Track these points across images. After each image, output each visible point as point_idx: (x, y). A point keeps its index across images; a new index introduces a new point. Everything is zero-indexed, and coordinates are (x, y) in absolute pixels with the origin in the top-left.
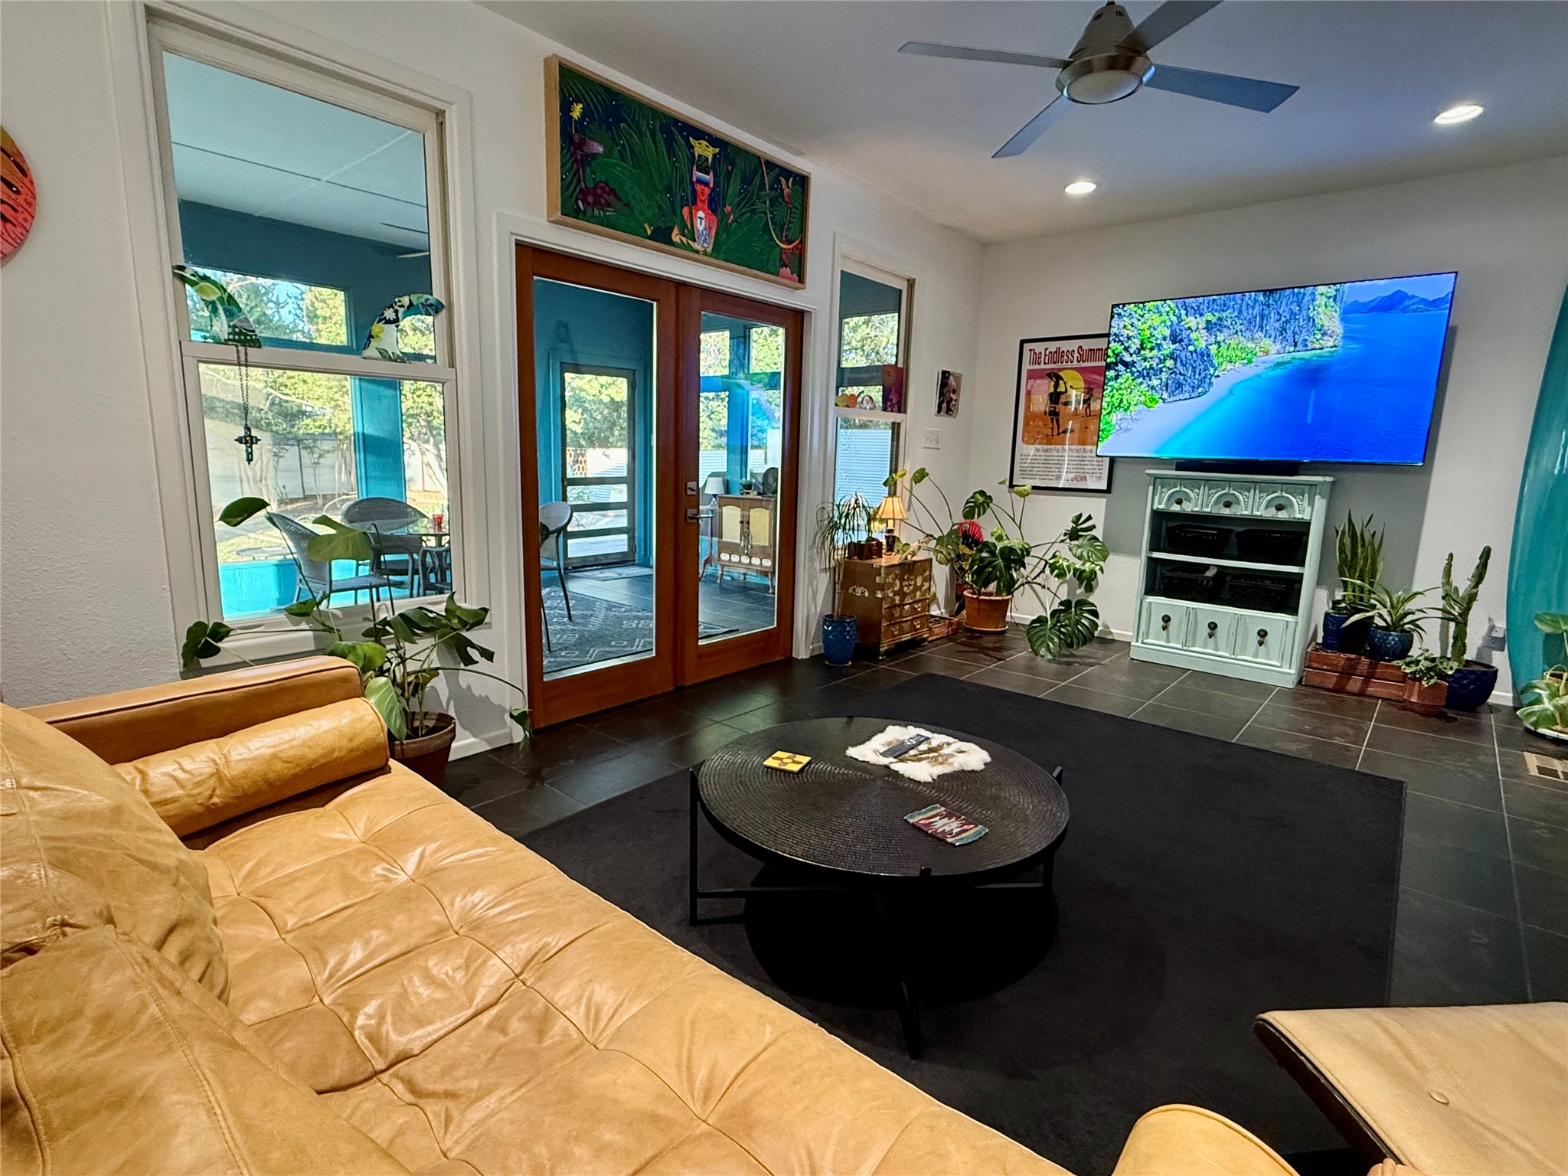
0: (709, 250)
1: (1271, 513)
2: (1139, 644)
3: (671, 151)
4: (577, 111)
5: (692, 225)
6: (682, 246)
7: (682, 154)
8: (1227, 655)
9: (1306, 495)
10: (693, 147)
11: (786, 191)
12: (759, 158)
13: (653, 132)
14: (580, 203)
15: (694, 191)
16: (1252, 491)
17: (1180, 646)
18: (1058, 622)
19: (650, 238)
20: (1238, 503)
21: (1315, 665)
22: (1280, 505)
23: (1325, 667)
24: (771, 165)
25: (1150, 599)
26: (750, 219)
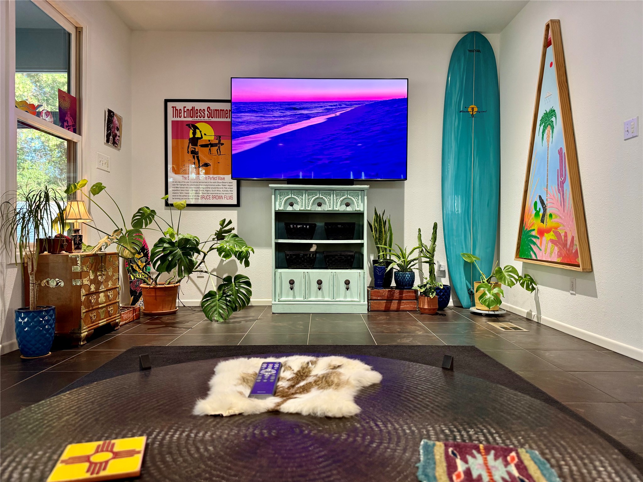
1: (342, 208)
2: (277, 302)
8: (329, 299)
9: (360, 197)
16: (332, 196)
17: (302, 299)
18: (224, 293)
20: (325, 204)
21: (374, 298)
22: (347, 203)
23: (379, 298)
25: (280, 270)
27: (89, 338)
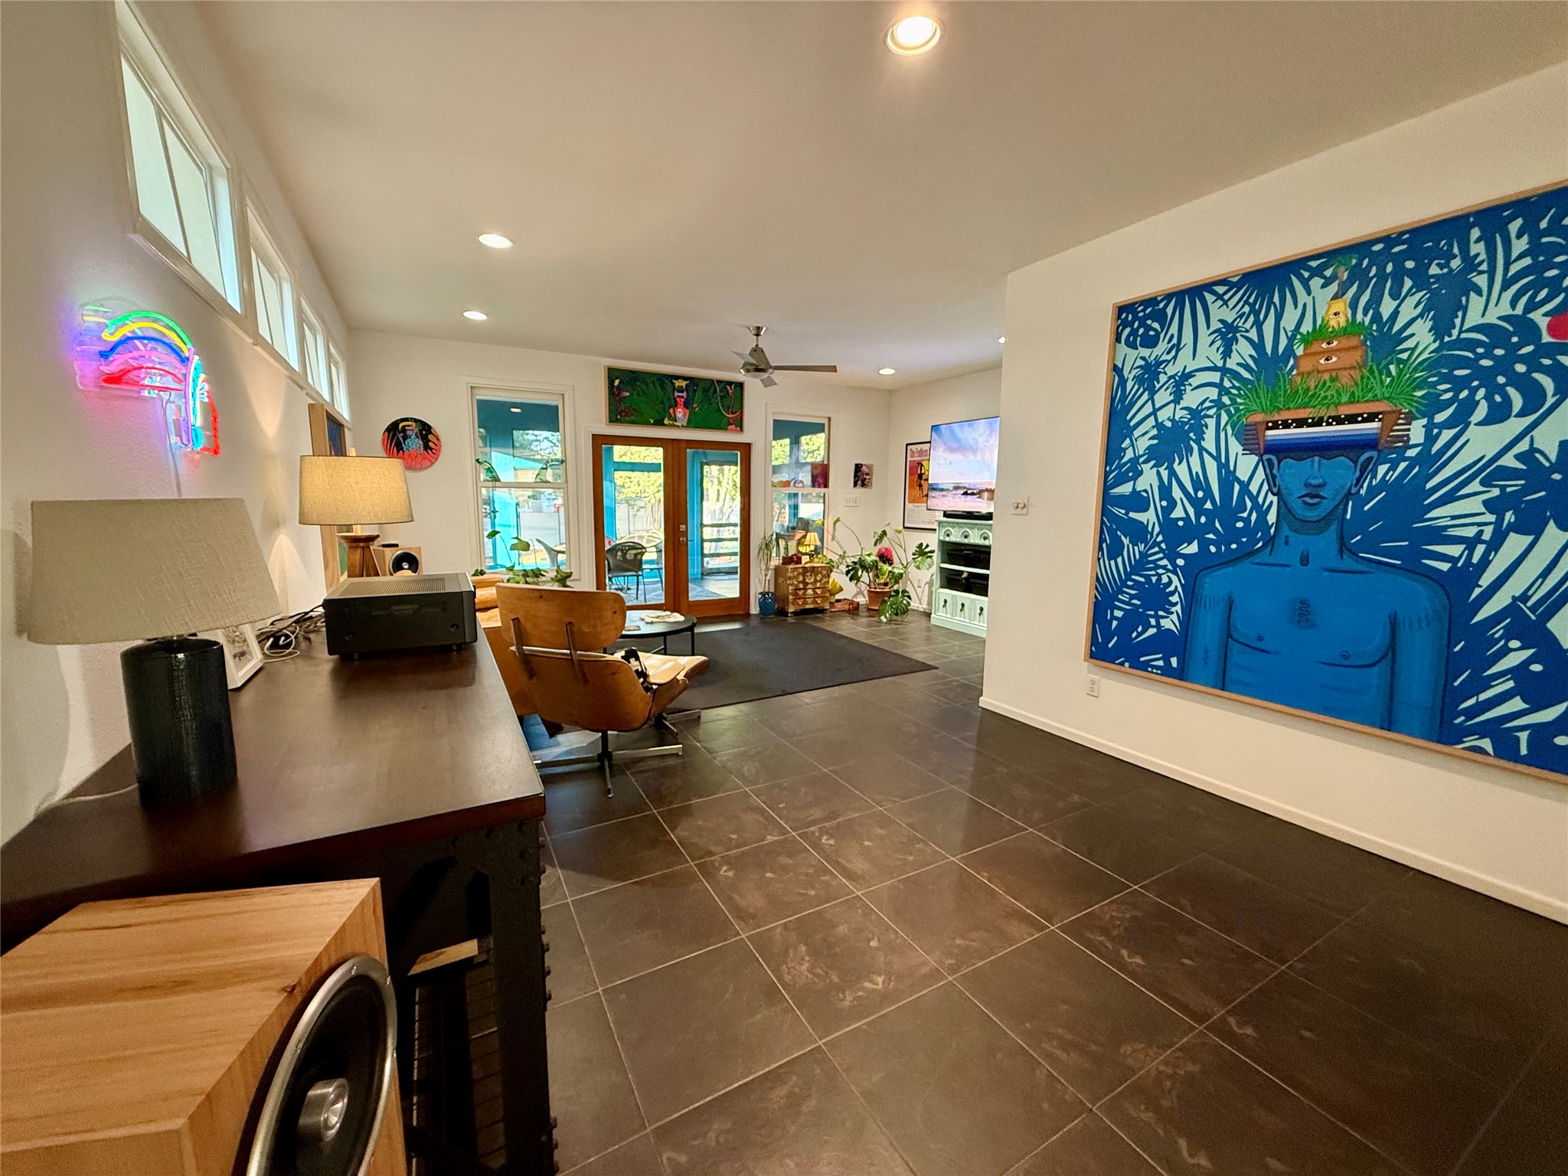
0: (685, 424)
1: (979, 541)
3: (663, 387)
4: (617, 382)
5: (675, 415)
6: (670, 426)
7: (669, 388)
8: (966, 621)
10: (674, 384)
11: (730, 391)
12: (713, 380)
13: (653, 383)
14: (618, 417)
15: (676, 402)
16: (975, 529)
17: (950, 617)
19: (652, 425)
20: (970, 536)
22: (980, 536)
24: (719, 382)
25: (941, 590)
26: (708, 408)
27: (795, 613)
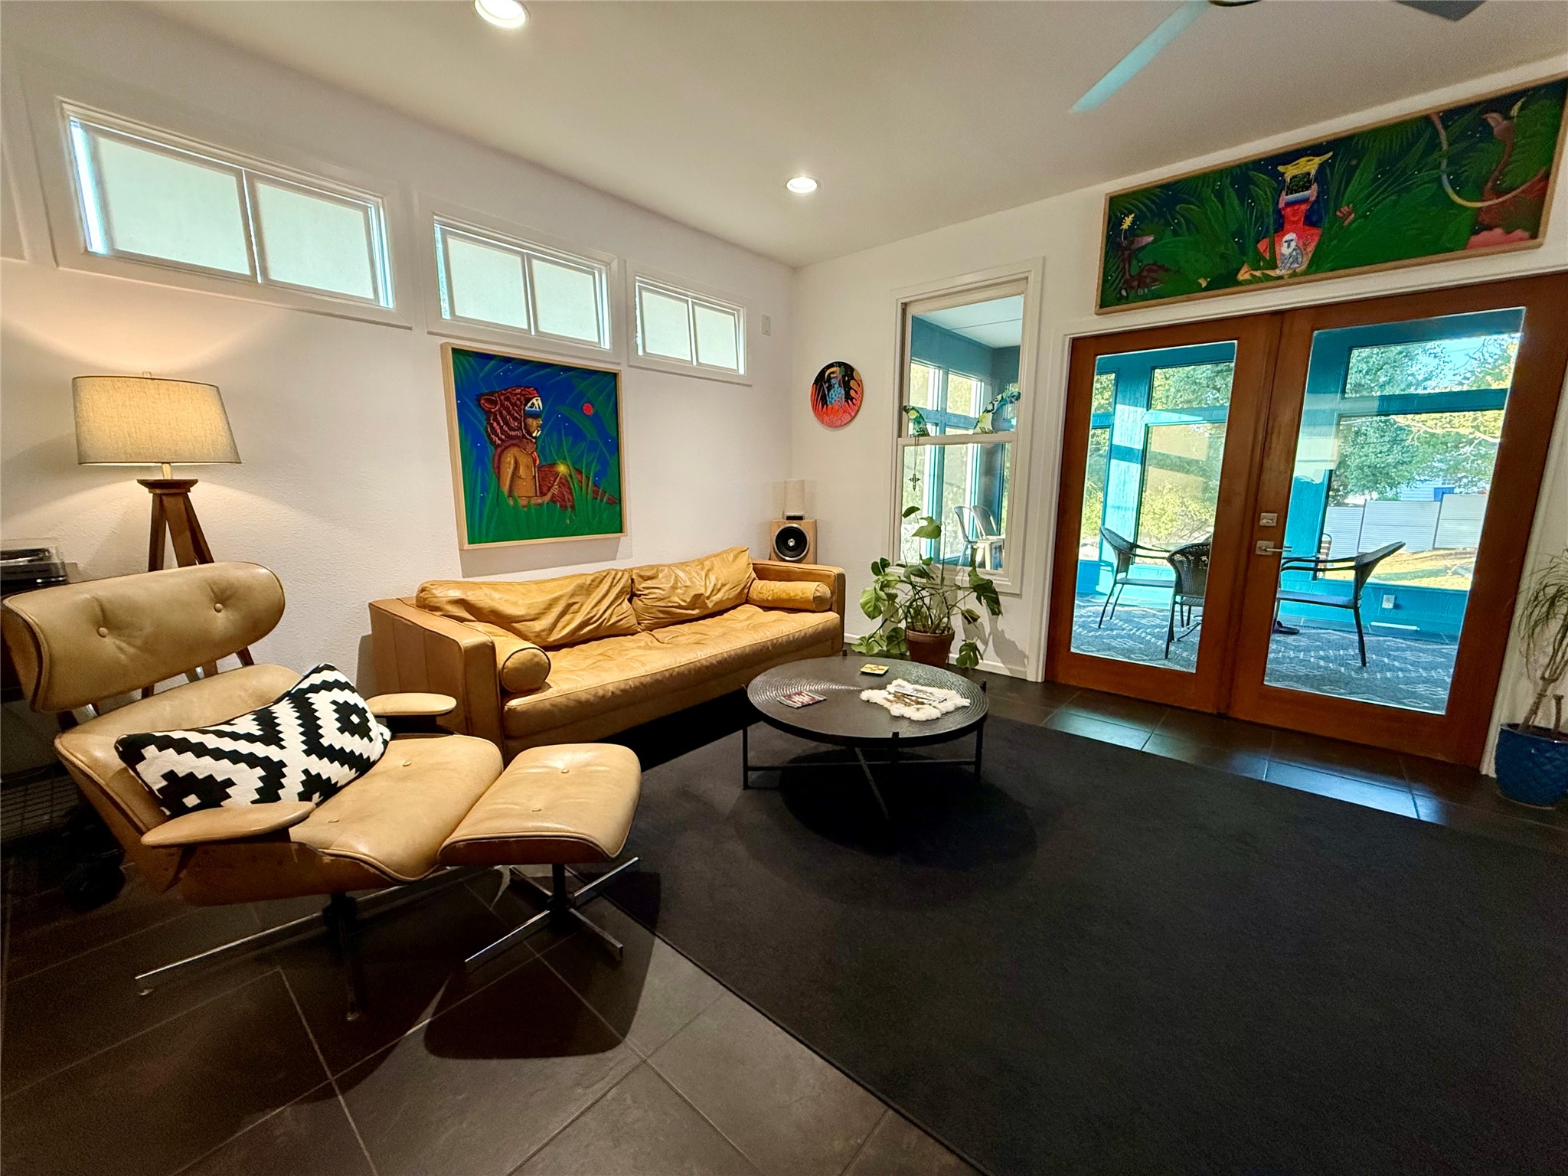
0: (1301, 270)
3: (1245, 196)
4: (1128, 222)
5: (1274, 253)
6: (1254, 280)
7: (1264, 189)
10: (1281, 175)
11: (1503, 126)
12: (1429, 118)
13: (1219, 195)
14: (1124, 291)
15: (1280, 218)
19: (1206, 289)
24: (1454, 112)
